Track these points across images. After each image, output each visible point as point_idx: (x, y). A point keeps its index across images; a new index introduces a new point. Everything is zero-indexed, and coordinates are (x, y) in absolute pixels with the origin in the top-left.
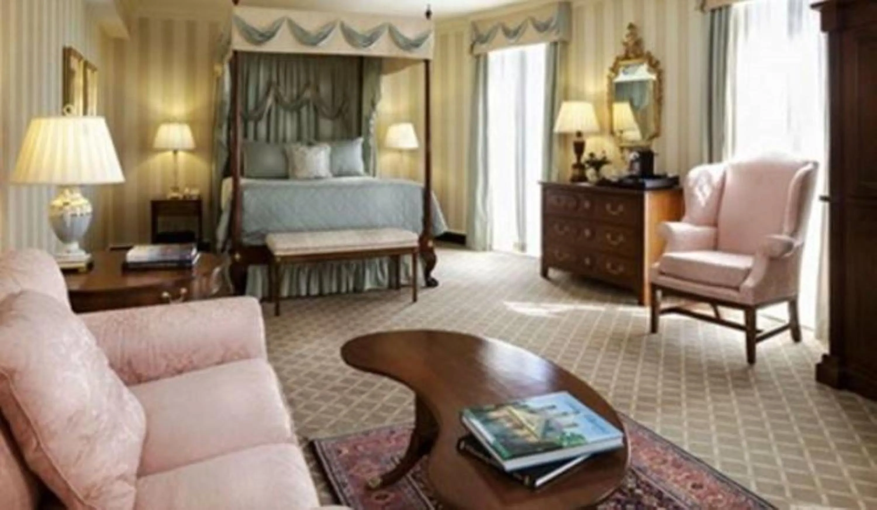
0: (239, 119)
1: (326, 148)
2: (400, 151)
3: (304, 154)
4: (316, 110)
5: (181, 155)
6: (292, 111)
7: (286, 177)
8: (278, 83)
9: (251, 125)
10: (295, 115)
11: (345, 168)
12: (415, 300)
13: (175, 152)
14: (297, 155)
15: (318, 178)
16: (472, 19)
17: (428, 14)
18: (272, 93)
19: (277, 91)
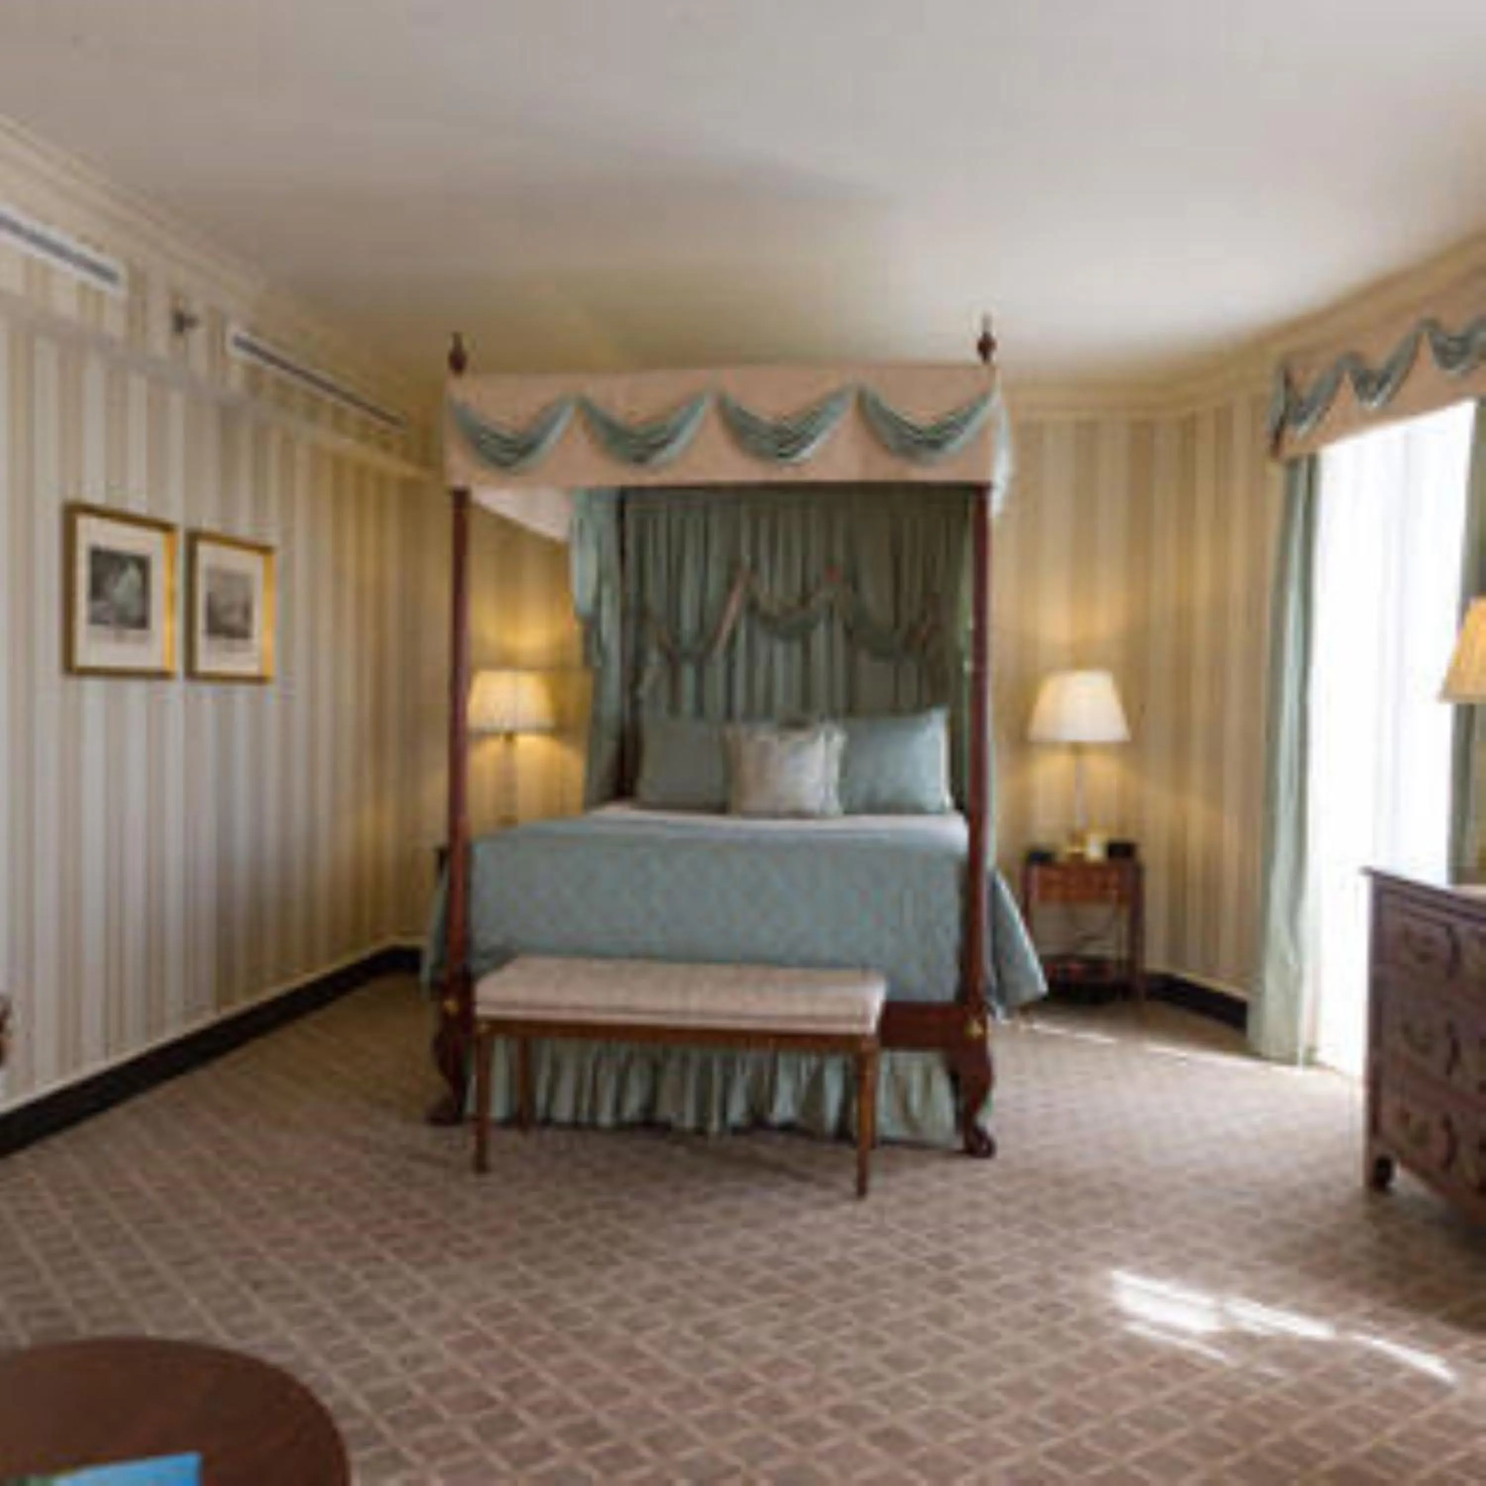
0: (654, 657)
1: (829, 738)
2: (1077, 749)
3: (765, 749)
4: (849, 633)
5: (524, 741)
6: (787, 637)
7: (722, 809)
8: (755, 566)
9: (688, 674)
10: (797, 649)
11: (885, 793)
12: (862, 1191)
13: (510, 736)
14: (749, 751)
15: (800, 814)
16: (1277, 349)
17: (985, 346)
18: (739, 591)
19: (748, 588)
